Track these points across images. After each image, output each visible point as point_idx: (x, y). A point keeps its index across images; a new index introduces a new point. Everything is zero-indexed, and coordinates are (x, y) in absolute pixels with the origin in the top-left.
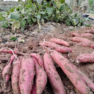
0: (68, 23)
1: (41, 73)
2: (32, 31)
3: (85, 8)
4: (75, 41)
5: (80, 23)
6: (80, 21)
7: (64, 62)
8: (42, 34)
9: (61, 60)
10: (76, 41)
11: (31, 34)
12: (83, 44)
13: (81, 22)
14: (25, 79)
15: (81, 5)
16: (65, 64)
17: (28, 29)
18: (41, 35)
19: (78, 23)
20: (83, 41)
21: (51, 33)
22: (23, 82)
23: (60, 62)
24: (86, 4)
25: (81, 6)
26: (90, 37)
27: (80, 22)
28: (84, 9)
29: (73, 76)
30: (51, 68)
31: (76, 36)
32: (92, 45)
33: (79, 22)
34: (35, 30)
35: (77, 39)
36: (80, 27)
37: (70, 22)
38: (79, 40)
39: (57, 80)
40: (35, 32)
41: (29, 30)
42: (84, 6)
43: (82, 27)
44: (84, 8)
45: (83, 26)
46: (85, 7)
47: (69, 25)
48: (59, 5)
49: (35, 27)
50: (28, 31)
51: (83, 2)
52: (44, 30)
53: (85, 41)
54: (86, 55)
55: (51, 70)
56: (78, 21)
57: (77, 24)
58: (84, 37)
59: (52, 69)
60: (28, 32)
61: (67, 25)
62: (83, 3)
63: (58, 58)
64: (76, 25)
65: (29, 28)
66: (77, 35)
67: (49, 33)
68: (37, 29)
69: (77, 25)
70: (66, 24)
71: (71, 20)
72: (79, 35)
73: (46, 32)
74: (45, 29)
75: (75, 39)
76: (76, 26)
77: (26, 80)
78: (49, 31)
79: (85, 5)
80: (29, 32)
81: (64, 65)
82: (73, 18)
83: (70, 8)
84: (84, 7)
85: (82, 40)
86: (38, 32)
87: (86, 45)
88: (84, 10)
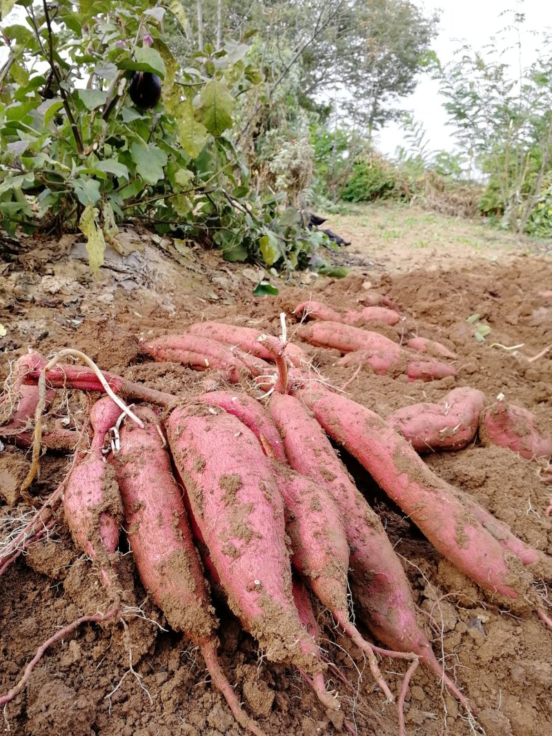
0: (231, 246)
1: (312, 495)
2: (40, 270)
3: (293, 181)
4: (327, 346)
5: (295, 255)
6: (294, 243)
7: (384, 437)
8: (106, 297)
9: (371, 425)
10: (331, 342)
11: (35, 293)
12: (370, 361)
13: (297, 252)
14: (255, 530)
15: (278, 159)
16: (392, 445)
17: (14, 257)
18: (101, 298)
19: (287, 253)
20: (366, 343)
21: (160, 290)
22: (248, 543)
23: (367, 436)
24: (299, 155)
25: (276, 165)
26: (393, 325)
27: (294, 249)
28: (290, 182)
29: (440, 505)
30: (334, 473)
31: (322, 319)
32: (412, 365)
33: (290, 246)
34: (58, 268)
35: (336, 336)
36: (297, 274)
37: (247, 241)
38: (345, 338)
39: (372, 530)
40: (63, 282)
41: (20, 266)
42: (293, 167)
43: (307, 276)
44: (288, 178)
45: (307, 270)
46: (295, 173)
47: (240, 262)
48: (195, 142)
49: (53, 249)
50: (15, 270)
51: (285, 147)
52: (115, 274)
53: (377, 344)
54: (428, 408)
55: (337, 482)
56: (287, 243)
57: (281, 260)
58: (362, 324)
59: (339, 475)
60: (14, 276)
61: (226, 257)
62: (284, 151)
63: (353, 418)
64: (275, 260)
65: (16, 253)
66: (326, 312)
67: (150, 295)
68: (71, 264)
69: (279, 265)
70: (221, 252)
71: (252, 230)
72: (338, 316)
73: (130, 282)
74: (120, 266)
75: (327, 332)
76: (273, 270)
77: (262, 533)
78: (147, 282)
79: (295, 163)
80: (22, 274)
81: (391, 451)
82: (260, 225)
83: (237, 166)
84: (288, 173)
85: (359, 340)
86: (83, 282)
87: (387, 364)
88: (291, 187)
